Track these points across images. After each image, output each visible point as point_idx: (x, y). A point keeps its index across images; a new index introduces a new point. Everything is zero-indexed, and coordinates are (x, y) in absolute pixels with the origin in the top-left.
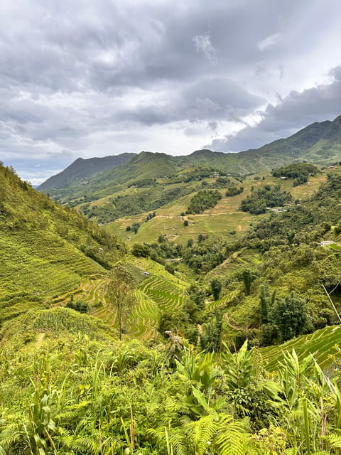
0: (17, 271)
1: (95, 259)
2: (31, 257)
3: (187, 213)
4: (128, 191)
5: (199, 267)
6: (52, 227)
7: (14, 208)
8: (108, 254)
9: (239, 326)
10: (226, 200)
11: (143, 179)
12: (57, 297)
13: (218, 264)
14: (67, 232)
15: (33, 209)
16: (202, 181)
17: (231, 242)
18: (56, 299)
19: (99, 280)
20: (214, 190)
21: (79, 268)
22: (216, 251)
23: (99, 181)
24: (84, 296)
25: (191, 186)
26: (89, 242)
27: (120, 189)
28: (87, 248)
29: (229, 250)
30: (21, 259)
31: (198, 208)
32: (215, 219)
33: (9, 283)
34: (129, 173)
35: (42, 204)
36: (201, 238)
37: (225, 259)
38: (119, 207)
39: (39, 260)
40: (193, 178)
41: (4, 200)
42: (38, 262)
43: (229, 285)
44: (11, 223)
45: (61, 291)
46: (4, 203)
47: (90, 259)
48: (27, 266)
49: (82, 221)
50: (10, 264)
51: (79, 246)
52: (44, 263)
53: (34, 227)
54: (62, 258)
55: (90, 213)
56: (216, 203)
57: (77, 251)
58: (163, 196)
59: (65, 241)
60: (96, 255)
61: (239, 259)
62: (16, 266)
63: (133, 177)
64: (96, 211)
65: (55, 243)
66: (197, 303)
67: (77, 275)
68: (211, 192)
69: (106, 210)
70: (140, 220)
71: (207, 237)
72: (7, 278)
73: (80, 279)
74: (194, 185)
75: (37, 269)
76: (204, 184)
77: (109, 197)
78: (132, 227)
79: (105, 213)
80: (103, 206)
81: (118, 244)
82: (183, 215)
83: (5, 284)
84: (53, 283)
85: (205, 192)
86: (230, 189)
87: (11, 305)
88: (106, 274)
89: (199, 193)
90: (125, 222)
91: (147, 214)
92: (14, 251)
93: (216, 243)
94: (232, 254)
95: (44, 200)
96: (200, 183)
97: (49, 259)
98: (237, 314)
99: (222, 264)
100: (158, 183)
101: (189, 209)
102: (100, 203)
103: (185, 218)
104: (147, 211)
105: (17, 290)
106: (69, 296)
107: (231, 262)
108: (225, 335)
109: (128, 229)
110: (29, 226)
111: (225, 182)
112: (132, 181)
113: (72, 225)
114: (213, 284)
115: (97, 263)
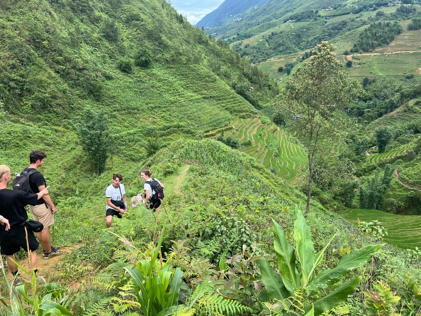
0: (172, 103)
1: (246, 97)
2: (186, 91)
3: (352, 51)
4: (283, 27)
5: (361, 115)
6: (205, 62)
7: (171, 40)
8: (258, 93)
9: (413, 184)
10: (407, 35)
11: (302, 11)
12: (208, 131)
13: (386, 113)
14: (219, 68)
15: (189, 43)
16: (377, 11)
17: (407, 88)
18: (208, 134)
19: (249, 120)
20: (392, 22)
21: (229, 106)
22: (386, 97)
23: (252, 17)
24: (234, 133)
25: (362, 18)
26: (240, 79)
27: (274, 25)
28: (238, 86)
29: (405, 97)
30: (176, 92)
31: (368, 44)
32: (388, 58)
33: (166, 115)
34: (286, 5)
35: (197, 38)
36: (366, 82)
37: (396, 107)
38: (272, 46)
39: (193, 94)
40: (365, 7)
41: (161, 32)
42: (192, 96)
43: (400, 138)
44: (167, 56)
45: (212, 126)
46: (161, 35)
47: (241, 97)
48: (182, 100)
49: (235, 57)
50: (167, 96)
51: (231, 83)
52: (198, 97)
53: (189, 60)
54: (214, 94)
55: (241, 52)
56: (392, 39)
57: (228, 88)
58: (324, 31)
59: (217, 77)
60: (247, 93)
61: (417, 108)
62: (172, 99)
63: (290, 10)
64: (248, 50)
65: (207, 79)
66: (358, 154)
67: (228, 112)
68: (388, 25)
69: (258, 49)
70: (294, 60)
71: (374, 81)
72: (164, 110)
73: (230, 116)
74: (366, 15)
75: (191, 103)
76: (380, 14)
77: (263, 33)
78: (284, 68)
79: (257, 52)
80: (255, 44)
81: (270, 83)
82: (346, 53)
83: (162, 115)
84: (205, 118)
85: (380, 24)
86: (415, 21)
87: (168, 135)
88: (256, 113)
89: (372, 26)
90: (278, 62)
91: (303, 53)
92: (171, 84)
93: (386, 87)
94: (408, 101)
95: (199, 34)
96: (373, 14)
97: (202, 94)
98: (411, 171)
99: (392, 113)
100: (319, 16)
101: (355, 46)
102: (252, 41)
103: (349, 57)
104: (302, 49)
105: (173, 121)
106: (220, 131)
107: (405, 111)
108: (391, 193)
109: (280, 70)
110: (184, 59)
111: (408, 11)
112: (290, 14)
113: (224, 61)
114: (380, 135)
115: (247, 102)
